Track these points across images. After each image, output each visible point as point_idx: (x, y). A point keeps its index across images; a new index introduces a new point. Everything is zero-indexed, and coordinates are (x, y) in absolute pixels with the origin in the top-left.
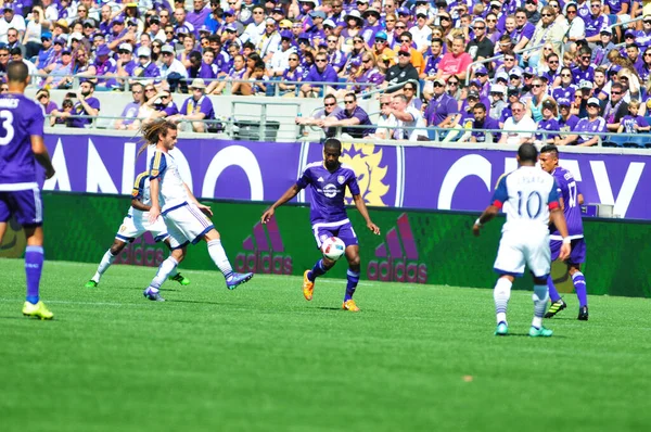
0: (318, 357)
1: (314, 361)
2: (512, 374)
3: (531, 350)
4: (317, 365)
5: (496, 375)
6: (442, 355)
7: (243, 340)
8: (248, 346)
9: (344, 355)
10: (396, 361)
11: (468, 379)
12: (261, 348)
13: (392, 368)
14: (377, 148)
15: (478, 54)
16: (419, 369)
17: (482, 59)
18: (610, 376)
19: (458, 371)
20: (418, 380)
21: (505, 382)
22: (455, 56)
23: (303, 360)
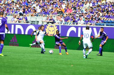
0: (46, 62)
1: (45, 63)
2: (80, 65)
3: (83, 61)
4: (46, 63)
5: (77, 65)
6: (68, 62)
7: (33, 59)
8: (33, 60)
9: (50, 62)
10: (59, 63)
11: (72, 66)
12: (36, 60)
13: (59, 64)
14: (56, 26)
15: (74, 9)
16: (63, 64)
17: (74, 10)
18: (97, 65)
19: (70, 64)
20: (63, 66)
21: (79, 66)
22: (70, 10)
23: (43, 62)
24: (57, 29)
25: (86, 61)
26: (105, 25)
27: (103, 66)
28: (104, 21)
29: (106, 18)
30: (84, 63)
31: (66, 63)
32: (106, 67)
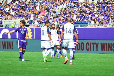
24: (31, 31)
25: (61, 63)
26: (79, 26)
27: (78, 68)
28: (78, 22)
29: (80, 19)
30: (59, 65)
31: (42, 66)
32: (81, 68)
